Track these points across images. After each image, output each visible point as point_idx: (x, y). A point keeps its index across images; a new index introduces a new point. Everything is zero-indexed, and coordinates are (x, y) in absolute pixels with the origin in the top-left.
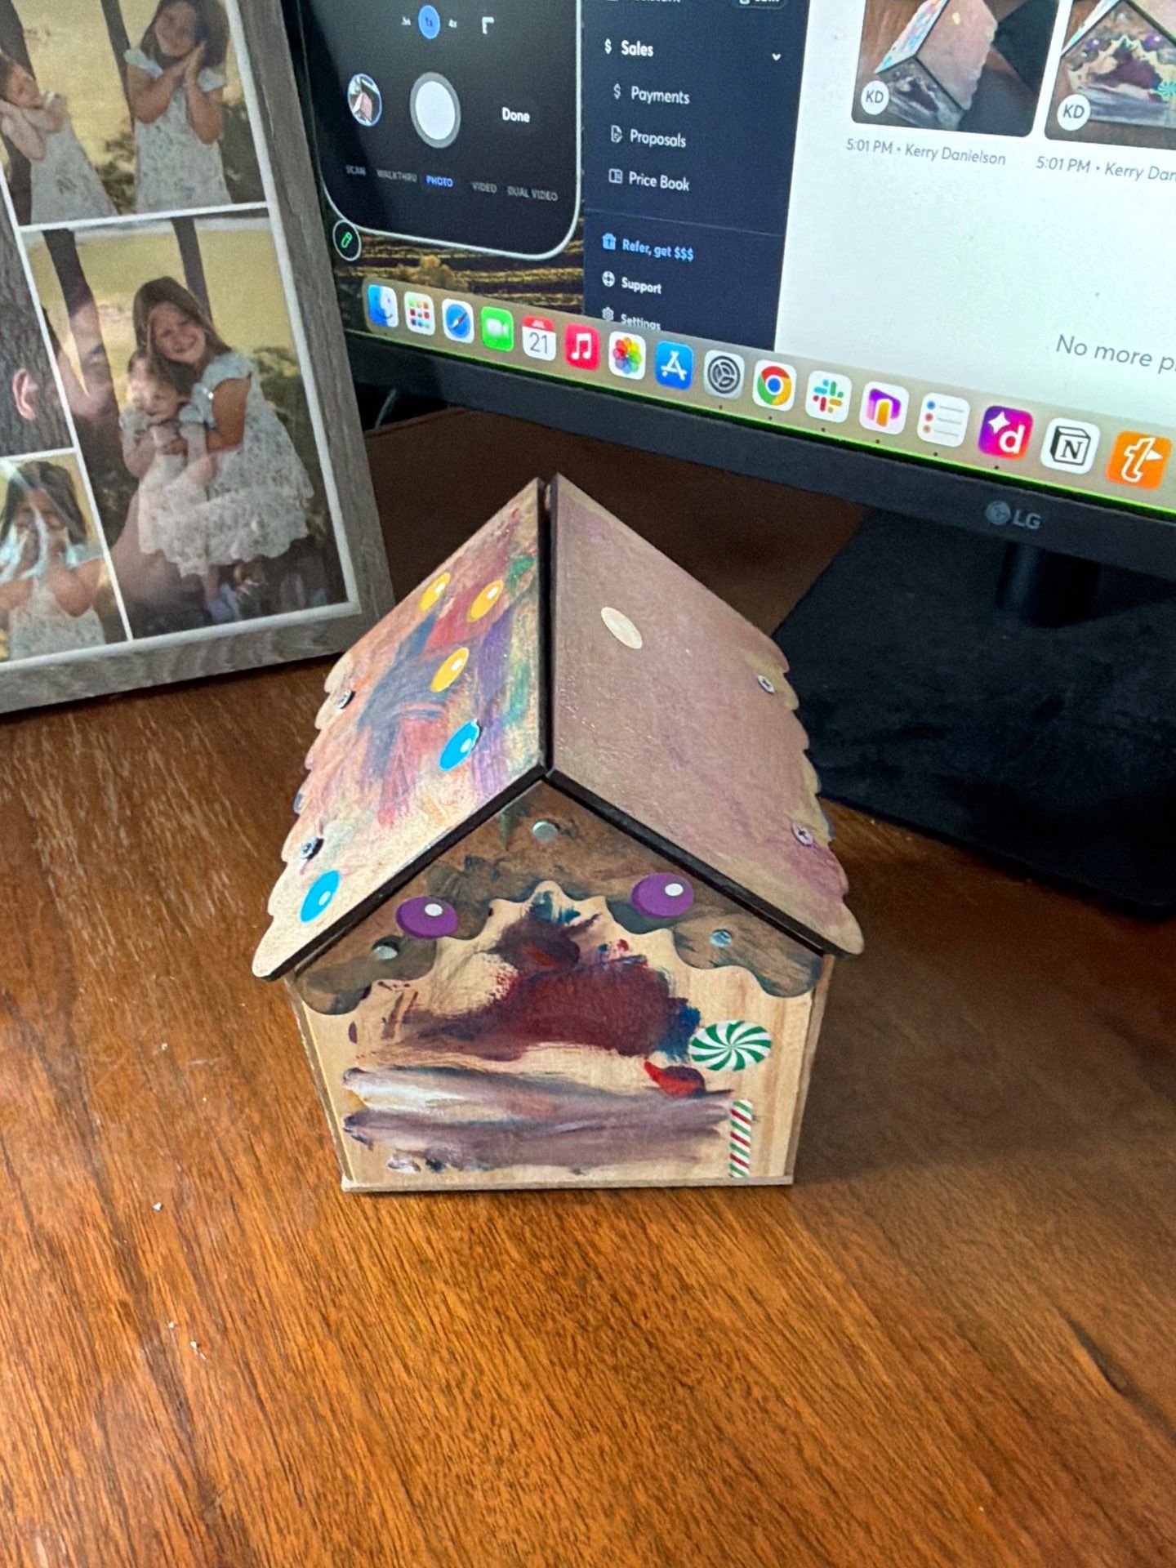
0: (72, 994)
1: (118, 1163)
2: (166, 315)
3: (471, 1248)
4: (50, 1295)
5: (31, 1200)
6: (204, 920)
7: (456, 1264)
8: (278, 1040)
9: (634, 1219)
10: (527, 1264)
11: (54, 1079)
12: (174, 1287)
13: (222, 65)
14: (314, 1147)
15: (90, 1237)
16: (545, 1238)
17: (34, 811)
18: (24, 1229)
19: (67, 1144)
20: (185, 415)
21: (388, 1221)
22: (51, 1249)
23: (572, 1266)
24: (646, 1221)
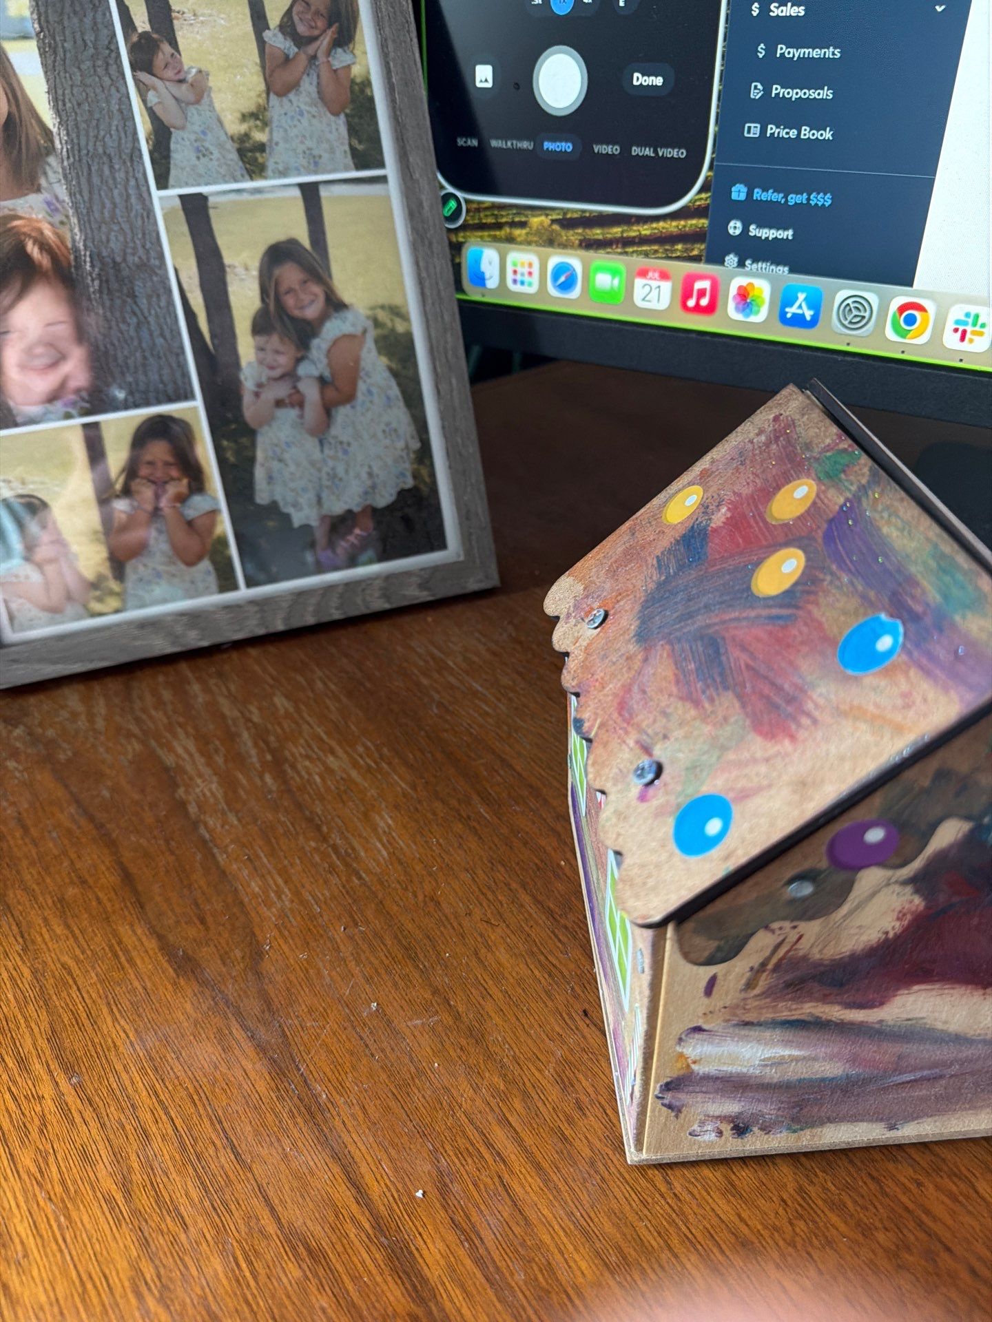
0: (256, 954)
1: (361, 1145)
2: (290, 274)
3: (791, 1224)
4: (323, 1310)
5: (271, 1194)
6: (379, 864)
7: (781, 1243)
8: (498, 995)
9: (960, 1179)
10: (861, 1239)
11: (261, 1049)
12: (467, 1294)
13: (351, 46)
14: (576, 1115)
15: (352, 1236)
16: (871, 1207)
17: (170, 760)
18: (272, 1228)
19: (296, 1124)
20: (303, 370)
21: (688, 1198)
22: (310, 1252)
23: (912, 1238)
24: (973, 1180)
